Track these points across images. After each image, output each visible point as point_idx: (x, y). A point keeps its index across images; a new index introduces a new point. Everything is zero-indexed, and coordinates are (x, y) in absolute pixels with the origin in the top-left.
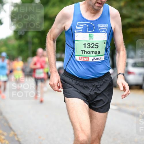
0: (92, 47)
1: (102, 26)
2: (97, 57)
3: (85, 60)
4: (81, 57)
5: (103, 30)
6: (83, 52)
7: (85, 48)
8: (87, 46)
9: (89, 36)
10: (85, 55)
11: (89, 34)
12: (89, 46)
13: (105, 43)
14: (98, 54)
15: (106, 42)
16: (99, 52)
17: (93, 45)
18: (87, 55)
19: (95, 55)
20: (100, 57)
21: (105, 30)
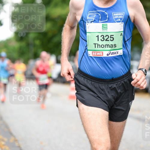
0: (106, 40)
1: (116, 14)
2: (113, 51)
3: (98, 55)
4: (94, 52)
5: (118, 19)
6: (96, 45)
7: (98, 40)
8: (100, 38)
9: (103, 27)
10: (99, 49)
11: (103, 24)
12: (103, 38)
13: (121, 35)
14: (114, 48)
15: (122, 33)
16: (115, 46)
17: (107, 37)
18: (101, 49)
19: (110, 49)
20: (117, 51)
21: (121, 19)
